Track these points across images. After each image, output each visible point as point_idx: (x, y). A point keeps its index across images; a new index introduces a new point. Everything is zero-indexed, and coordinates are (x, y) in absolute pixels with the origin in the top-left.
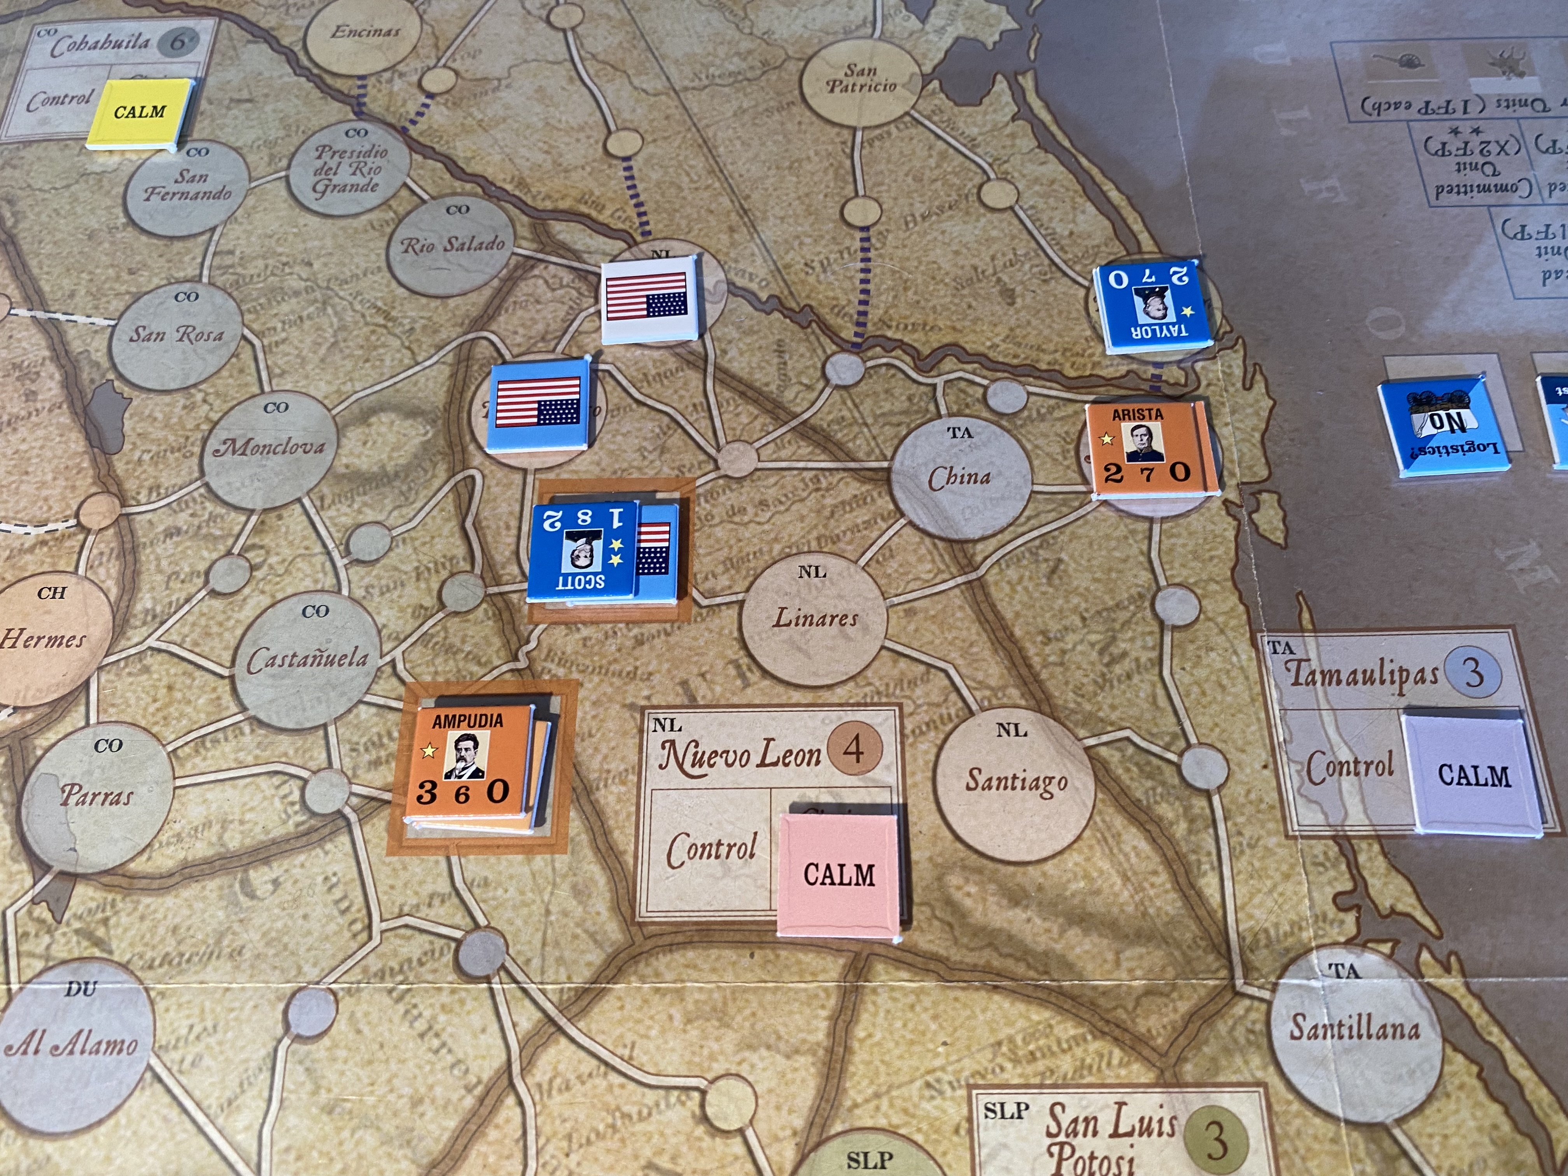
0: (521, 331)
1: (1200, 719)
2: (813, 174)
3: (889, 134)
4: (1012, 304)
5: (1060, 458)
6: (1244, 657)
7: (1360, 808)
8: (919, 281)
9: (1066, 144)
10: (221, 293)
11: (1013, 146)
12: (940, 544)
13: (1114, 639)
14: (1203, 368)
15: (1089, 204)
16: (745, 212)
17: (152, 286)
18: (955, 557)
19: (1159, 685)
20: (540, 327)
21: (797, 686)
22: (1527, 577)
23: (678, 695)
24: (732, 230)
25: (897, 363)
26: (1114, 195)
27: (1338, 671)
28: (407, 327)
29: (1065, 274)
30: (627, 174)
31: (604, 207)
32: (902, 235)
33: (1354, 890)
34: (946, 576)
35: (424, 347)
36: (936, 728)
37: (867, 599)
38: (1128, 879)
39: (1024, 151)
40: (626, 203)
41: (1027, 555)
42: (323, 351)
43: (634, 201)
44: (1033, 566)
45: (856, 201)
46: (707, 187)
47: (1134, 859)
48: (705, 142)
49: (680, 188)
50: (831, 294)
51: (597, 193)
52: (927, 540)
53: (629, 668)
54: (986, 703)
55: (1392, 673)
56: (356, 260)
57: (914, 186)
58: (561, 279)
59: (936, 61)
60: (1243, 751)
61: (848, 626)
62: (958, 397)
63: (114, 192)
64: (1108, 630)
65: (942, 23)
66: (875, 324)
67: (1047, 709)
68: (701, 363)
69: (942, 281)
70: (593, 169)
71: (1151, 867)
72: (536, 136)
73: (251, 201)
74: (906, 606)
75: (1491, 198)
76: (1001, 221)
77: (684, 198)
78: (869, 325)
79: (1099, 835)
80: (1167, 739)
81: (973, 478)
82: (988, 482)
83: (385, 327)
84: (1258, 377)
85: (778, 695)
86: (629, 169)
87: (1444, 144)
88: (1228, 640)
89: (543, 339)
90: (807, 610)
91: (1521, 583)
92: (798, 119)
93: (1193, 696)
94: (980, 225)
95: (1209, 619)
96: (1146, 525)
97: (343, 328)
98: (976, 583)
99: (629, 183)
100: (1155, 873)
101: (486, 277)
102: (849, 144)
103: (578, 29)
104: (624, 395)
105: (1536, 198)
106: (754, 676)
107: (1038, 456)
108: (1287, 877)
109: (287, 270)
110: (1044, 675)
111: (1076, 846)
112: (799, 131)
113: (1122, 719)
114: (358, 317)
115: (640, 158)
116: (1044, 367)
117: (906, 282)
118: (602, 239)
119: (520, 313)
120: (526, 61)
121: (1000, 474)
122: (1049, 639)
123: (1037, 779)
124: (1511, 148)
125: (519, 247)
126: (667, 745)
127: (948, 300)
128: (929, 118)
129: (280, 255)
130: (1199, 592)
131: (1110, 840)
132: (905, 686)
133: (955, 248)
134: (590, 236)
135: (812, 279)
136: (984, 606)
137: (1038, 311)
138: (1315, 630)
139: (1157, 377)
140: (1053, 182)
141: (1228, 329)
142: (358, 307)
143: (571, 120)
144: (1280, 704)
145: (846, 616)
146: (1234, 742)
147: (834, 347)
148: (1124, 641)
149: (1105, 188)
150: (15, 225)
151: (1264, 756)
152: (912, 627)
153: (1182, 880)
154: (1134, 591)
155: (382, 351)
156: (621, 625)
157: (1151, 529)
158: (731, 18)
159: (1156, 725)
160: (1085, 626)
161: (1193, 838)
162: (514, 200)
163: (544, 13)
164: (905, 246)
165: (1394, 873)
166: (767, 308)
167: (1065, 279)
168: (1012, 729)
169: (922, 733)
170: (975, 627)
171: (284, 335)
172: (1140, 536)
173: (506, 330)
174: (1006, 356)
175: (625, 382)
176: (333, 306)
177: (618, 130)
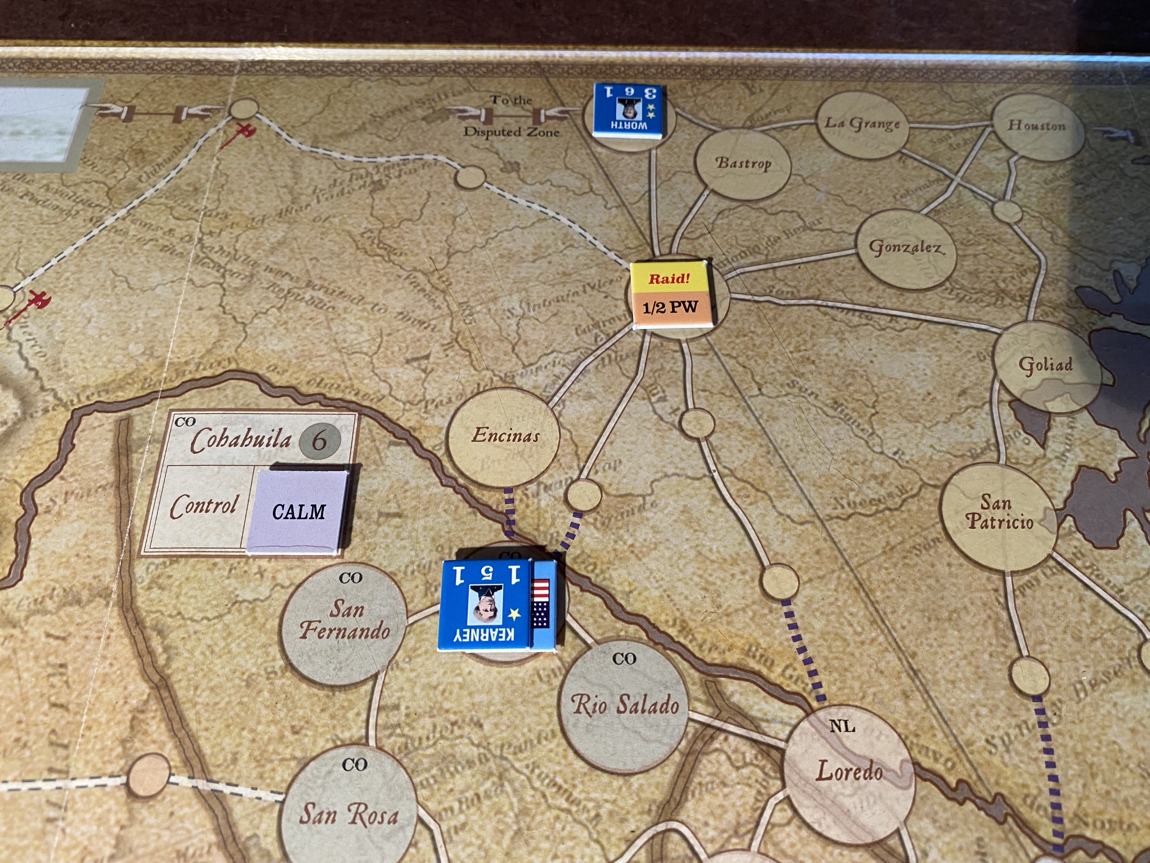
0: (711, 822)
2: (973, 627)
3: (1037, 581)
8: (1104, 766)
10: (391, 760)
16: (915, 673)
17: (318, 750)
20: (730, 817)
28: (593, 813)
30: (790, 621)
31: (773, 662)
32: (1075, 707)
35: (614, 839)
40: (795, 659)
42: (506, 842)
43: (801, 657)
45: (1022, 662)
46: (873, 640)
48: (860, 584)
49: (845, 640)
50: (1020, 780)
51: (763, 644)
56: (528, 720)
57: (1076, 646)
58: (743, 754)
59: (1065, 494)
63: (268, 626)
65: (1062, 448)
66: (1071, 821)
69: (1127, 767)
70: (755, 613)
72: (690, 570)
73: (411, 642)
77: (853, 654)
78: (1066, 821)
83: (568, 811)
86: (790, 615)
89: (736, 833)
92: (947, 560)
97: (524, 812)
99: (794, 633)
101: (665, 750)
102: (1002, 592)
103: (711, 439)
109: (457, 732)
112: (951, 574)
114: (538, 795)
115: (799, 602)
117: (1091, 766)
118: (778, 704)
119: (707, 798)
120: (666, 476)
125: (694, 711)
127: (1138, 790)
128: (1073, 563)
129: (447, 711)
133: (1131, 725)
134: (765, 699)
135: (996, 761)
142: (537, 784)
143: (722, 550)
147: (1036, 850)
150: (167, 665)
155: (570, 844)
158: (860, 434)
162: (680, 649)
163: (677, 419)
164: (1081, 721)
166: (957, 796)
171: (462, 818)
173: (697, 820)
176: (511, 782)
177: (771, 564)
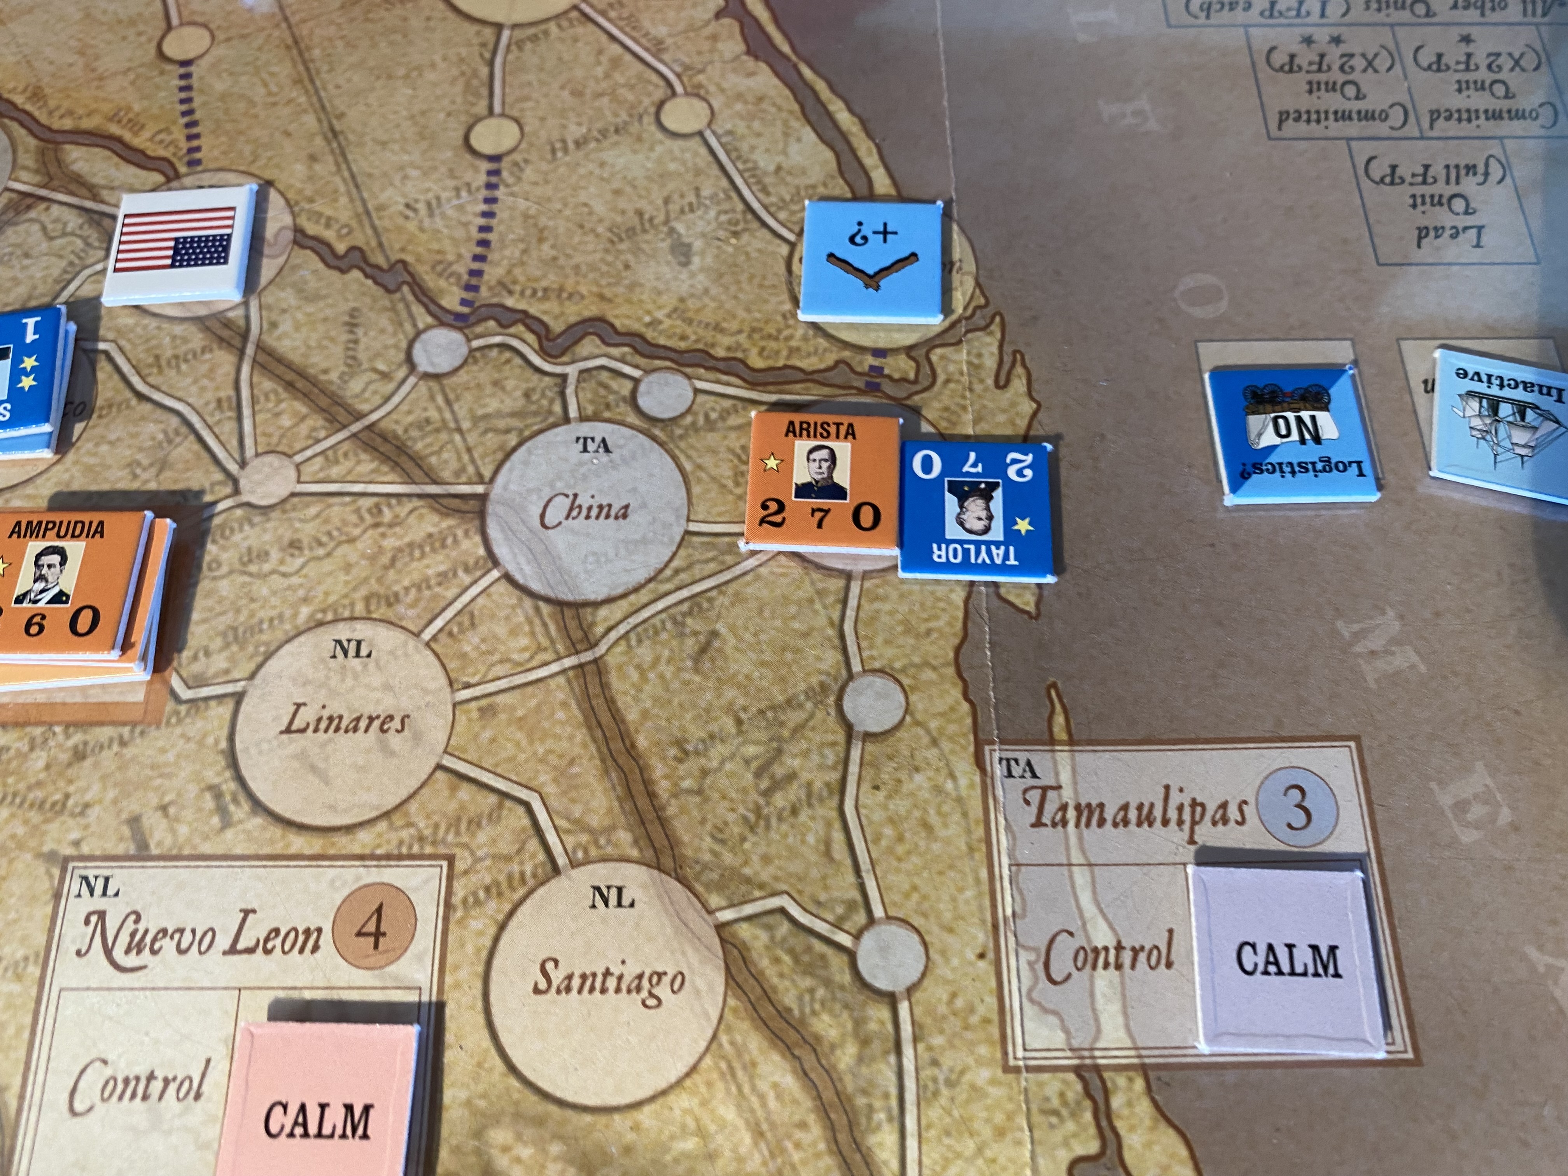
1: (892, 878)
2: (435, 85)
3: (546, 33)
4: (686, 264)
5: (730, 484)
6: (963, 782)
7: (1120, 1020)
8: (561, 230)
9: (786, 49)
11: (712, 51)
12: (545, 608)
13: (779, 752)
14: (942, 357)
15: (808, 129)
16: (335, 134)
18: (564, 629)
19: (837, 825)
21: (302, 828)
22: (1380, 664)
23: (121, 839)
24: (313, 158)
25: (515, 343)
26: (844, 117)
27: (1101, 806)
29: (764, 224)
30: (183, 83)
31: (143, 127)
32: (544, 166)
33: (1102, 1153)
34: (548, 656)
36: (500, 894)
37: (426, 691)
38: (761, 1134)
39: (728, 55)
40: (174, 122)
41: (669, 625)
43: (186, 120)
44: (674, 643)
45: (492, 122)
46: (290, 101)
47: (772, 1104)
48: (296, 42)
49: (252, 103)
50: (435, 246)
51: (137, 107)
52: (528, 603)
53: (58, 797)
54: (580, 855)
55: (1180, 808)
57: (571, 102)
58: (65, 224)
60: (951, 930)
61: (392, 732)
62: (596, 393)
64: (771, 740)
66: (491, 288)
67: (668, 862)
68: (237, 342)
69: (593, 230)
70: (138, 76)
71: (797, 1118)
72: (70, 32)
74: (484, 702)
75: (1353, 128)
76: (683, 151)
77: (256, 116)
78: (483, 289)
79: (723, 1065)
80: (840, 910)
81: (605, 511)
82: (625, 516)
84: (1019, 370)
85: (272, 841)
86: (186, 76)
87: (1292, 57)
88: (943, 756)
90: (335, 707)
91: (1371, 673)
92: (427, 12)
93: (884, 843)
94: (653, 155)
95: (917, 723)
96: (841, 583)
98: (589, 669)
99: (183, 95)
100: (803, 1125)
102: (491, 46)
104: (121, 385)
105: (1411, 129)
106: (240, 811)
107: (699, 481)
108: (1000, 1133)
110: (671, 811)
111: (688, 1083)
112: (427, 29)
113: (776, 879)
115: (204, 63)
116: (720, 353)
117: (542, 231)
118: (132, 170)
121: (644, 505)
122: (686, 753)
123: (640, 977)
124: (1383, 63)
125: (17, 180)
126: (94, 919)
127: (598, 256)
128: (603, 13)
130: (906, 681)
131: (740, 1074)
132: (463, 826)
133: (616, 186)
134: (116, 165)
135: (411, 226)
136: (599, 703)
137: (721, 276)
138: (1071, 742)
139: (877, 371)
140: (761, 99)
141: (982, 301)
143: (121, 11)
144: (1011, 856)
145: (391, 718)
146: (939, 915)
147: (431, 320)
148: (794, 756)
149: (831, 108)
151: (981, 937)
152: (487, 734)
153: (843, 1137)
154: (814, 681)
156: (58, 729)
157: (847, 589)
159: (826, 888)
160: (740, 732)
161: (864, 1070)
162: (22, 117)
164: (547, 182)
165: (1163, 1126)
166: (343, 264)
167: (765, 232)
168: (614, 892)
169: (478, 902)
170: (581, 734)
172: (831, 599)
174: (669, 337)
175: (126, 368)
177: (182, 24)
